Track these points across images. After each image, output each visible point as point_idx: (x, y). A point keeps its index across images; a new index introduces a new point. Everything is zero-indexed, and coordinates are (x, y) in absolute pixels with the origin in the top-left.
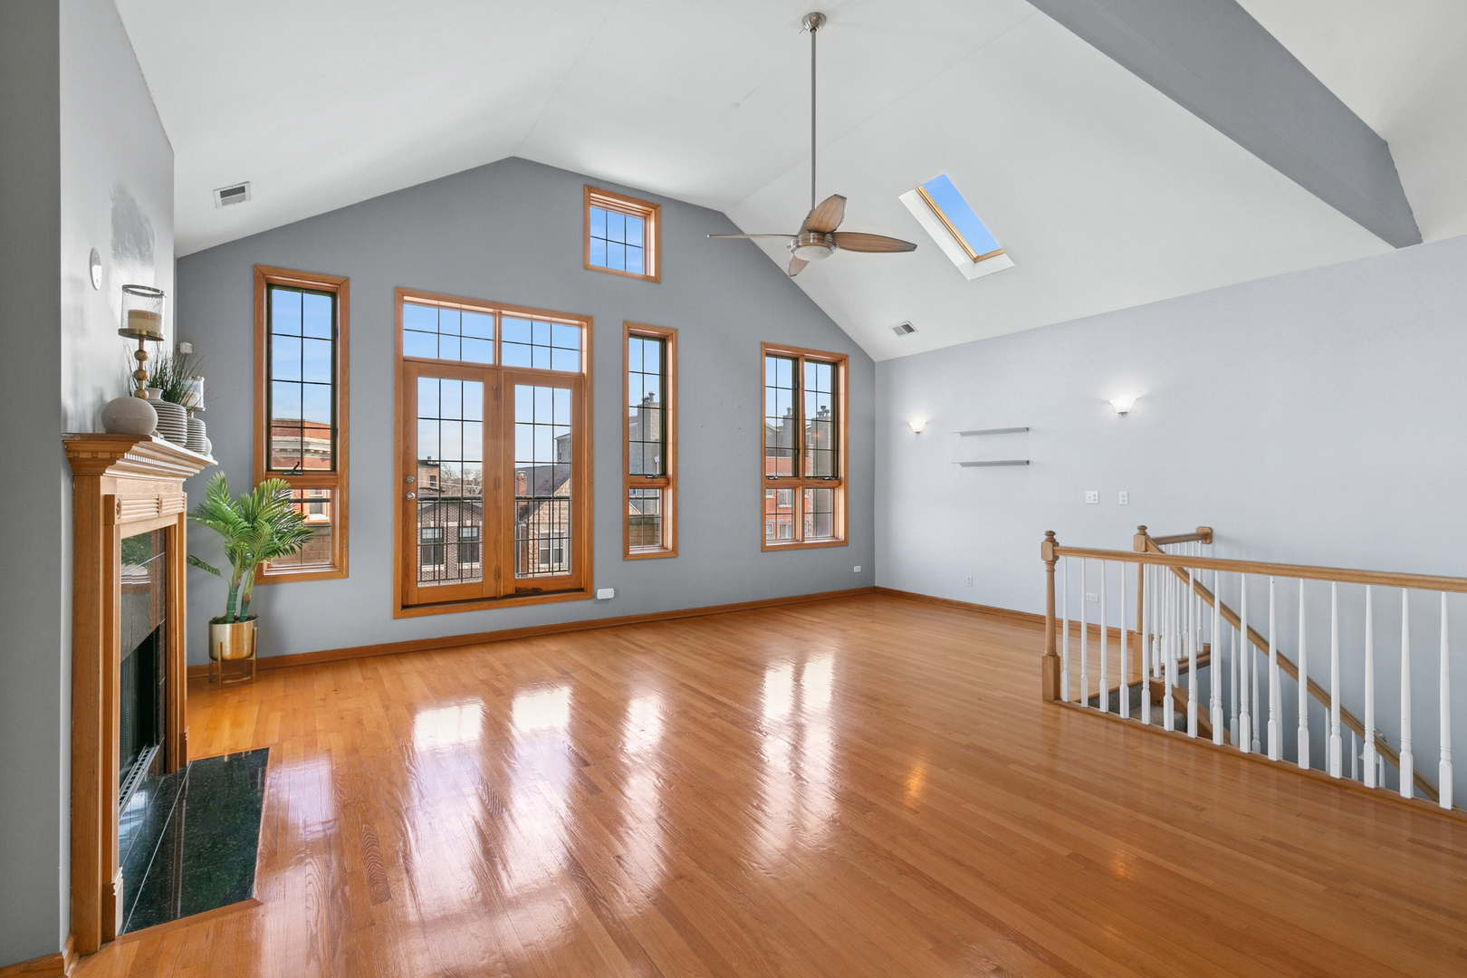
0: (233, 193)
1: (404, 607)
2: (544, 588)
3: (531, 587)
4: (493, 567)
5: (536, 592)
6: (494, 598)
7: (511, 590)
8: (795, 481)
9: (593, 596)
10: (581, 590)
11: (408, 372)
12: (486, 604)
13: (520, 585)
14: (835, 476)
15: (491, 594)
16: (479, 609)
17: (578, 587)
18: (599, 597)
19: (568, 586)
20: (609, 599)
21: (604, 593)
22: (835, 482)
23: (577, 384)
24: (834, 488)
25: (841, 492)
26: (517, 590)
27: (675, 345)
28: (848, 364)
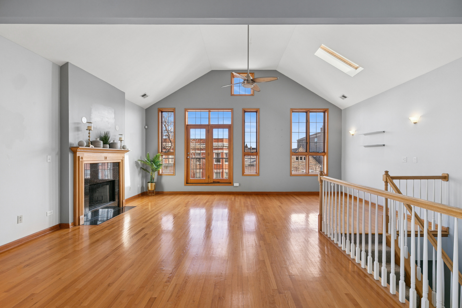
0: (144, 96)
1: (187, 183)
2: (221, 182)
3: (217, 181)
4: (208, 175)
5: (218, 182)
6: (208, 183)
7: (212, 182)
8: (306, 153)
9: (233, 185)
10: (231, 183)
11: (188, 128)
12: (205, 184)
13: (214, 180)
14: (324, 152)
15: (207, 182)
16: (203, 186)
17: (229, 182)
18: (234, 185)
19: (227, 182)
20: (237, 186)
21: (236, 184)
22: (324, 154)
23: (229, 127)
24: (324, 156)
25: (326, 157)
26: (214, 182)
27: (259, 113)
28: (328, 112)
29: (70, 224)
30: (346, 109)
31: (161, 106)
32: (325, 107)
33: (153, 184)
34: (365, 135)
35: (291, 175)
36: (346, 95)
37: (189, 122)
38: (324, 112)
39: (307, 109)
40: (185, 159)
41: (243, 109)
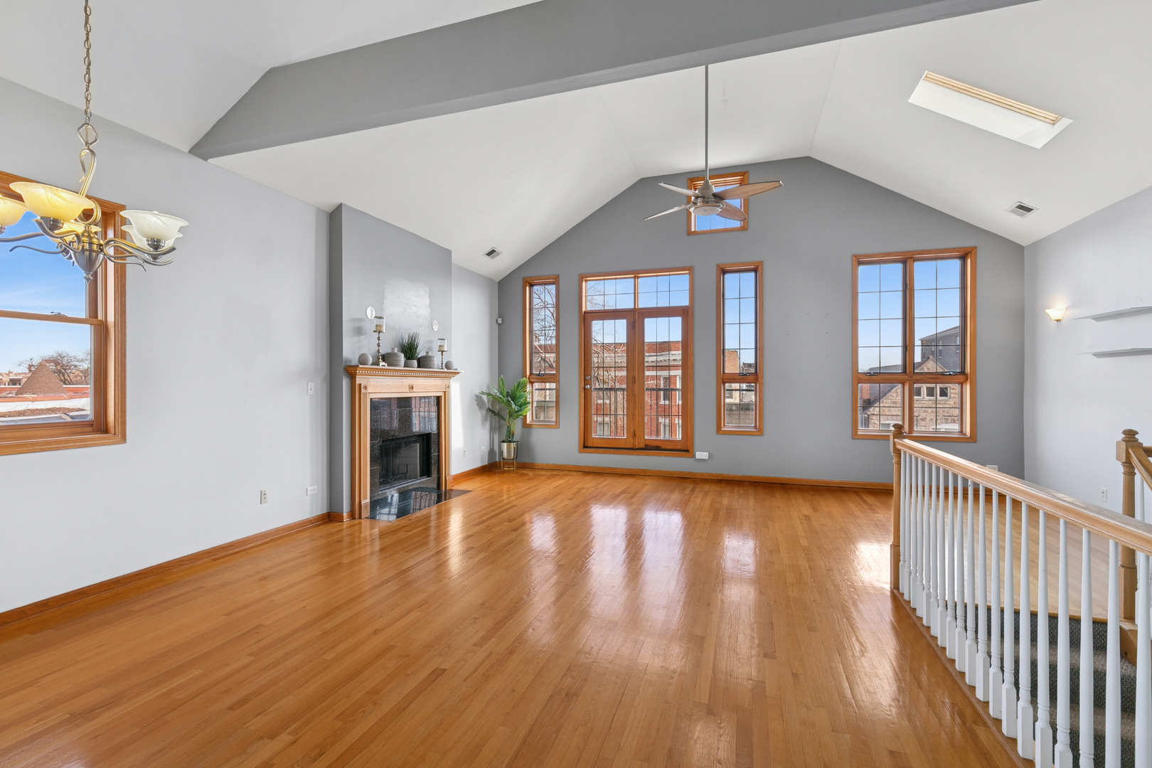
0: (491, 253)
1: (585, 447)
2: (663, 447)
3: (654, 445)
4: (632, 430)
5: (658, 448)
6: (632, 449)
7: (642, 445)
8: (904, 377)
9: (694, 456)
10: (688, 451)
11: (586, 319)
12: (626, 451)
13: (648, 443)
14: (963, 373)
15: (630, 447)
16: (621, 454)
17: (685, 449)
18: (697, 457)
19: (679, 447)
20: (704, 460)
21: (701, 455)
22: (961, 378)
23: (685, 313)
24: (961, 384)
25: (967, 388)
26: (646, 446)
27: (762, 273)
28: (976, 256)
29: (345, 514)
30: (1036, 245)
31: (530, 273)
32: (964, 242)
33: (513, 445)
34: (1099, 318)
35: (855, 435)
36: (1028, 204)
37: (588, 306)
38: (963, 258)
39: (905, 252)
40: (580, 390)
41: (718, 265)
